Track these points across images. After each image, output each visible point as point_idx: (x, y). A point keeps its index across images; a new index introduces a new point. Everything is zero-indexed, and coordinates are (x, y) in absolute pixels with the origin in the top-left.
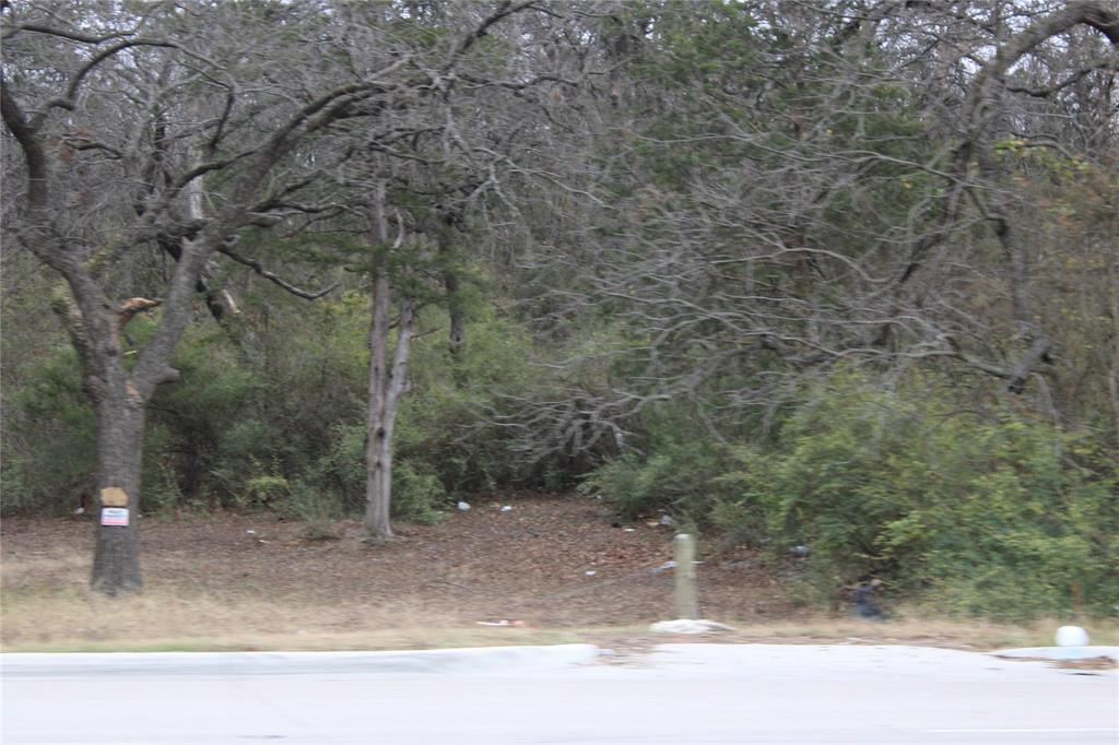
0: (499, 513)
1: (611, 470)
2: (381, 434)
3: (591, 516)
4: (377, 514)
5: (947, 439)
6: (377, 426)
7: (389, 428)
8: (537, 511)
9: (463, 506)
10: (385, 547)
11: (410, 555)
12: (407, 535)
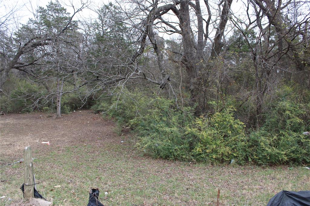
0: (79, 112)
1: (95, 106)
2: (59, 101)
3: (92, 112)
4: (58, 113)
5: (142, 101)
6: (58, 100)
7: (60, 100)
8: (85, 112)
9: (74, 111)
10: (59, 118)
11: (62, 119)
12: (63, 116)
